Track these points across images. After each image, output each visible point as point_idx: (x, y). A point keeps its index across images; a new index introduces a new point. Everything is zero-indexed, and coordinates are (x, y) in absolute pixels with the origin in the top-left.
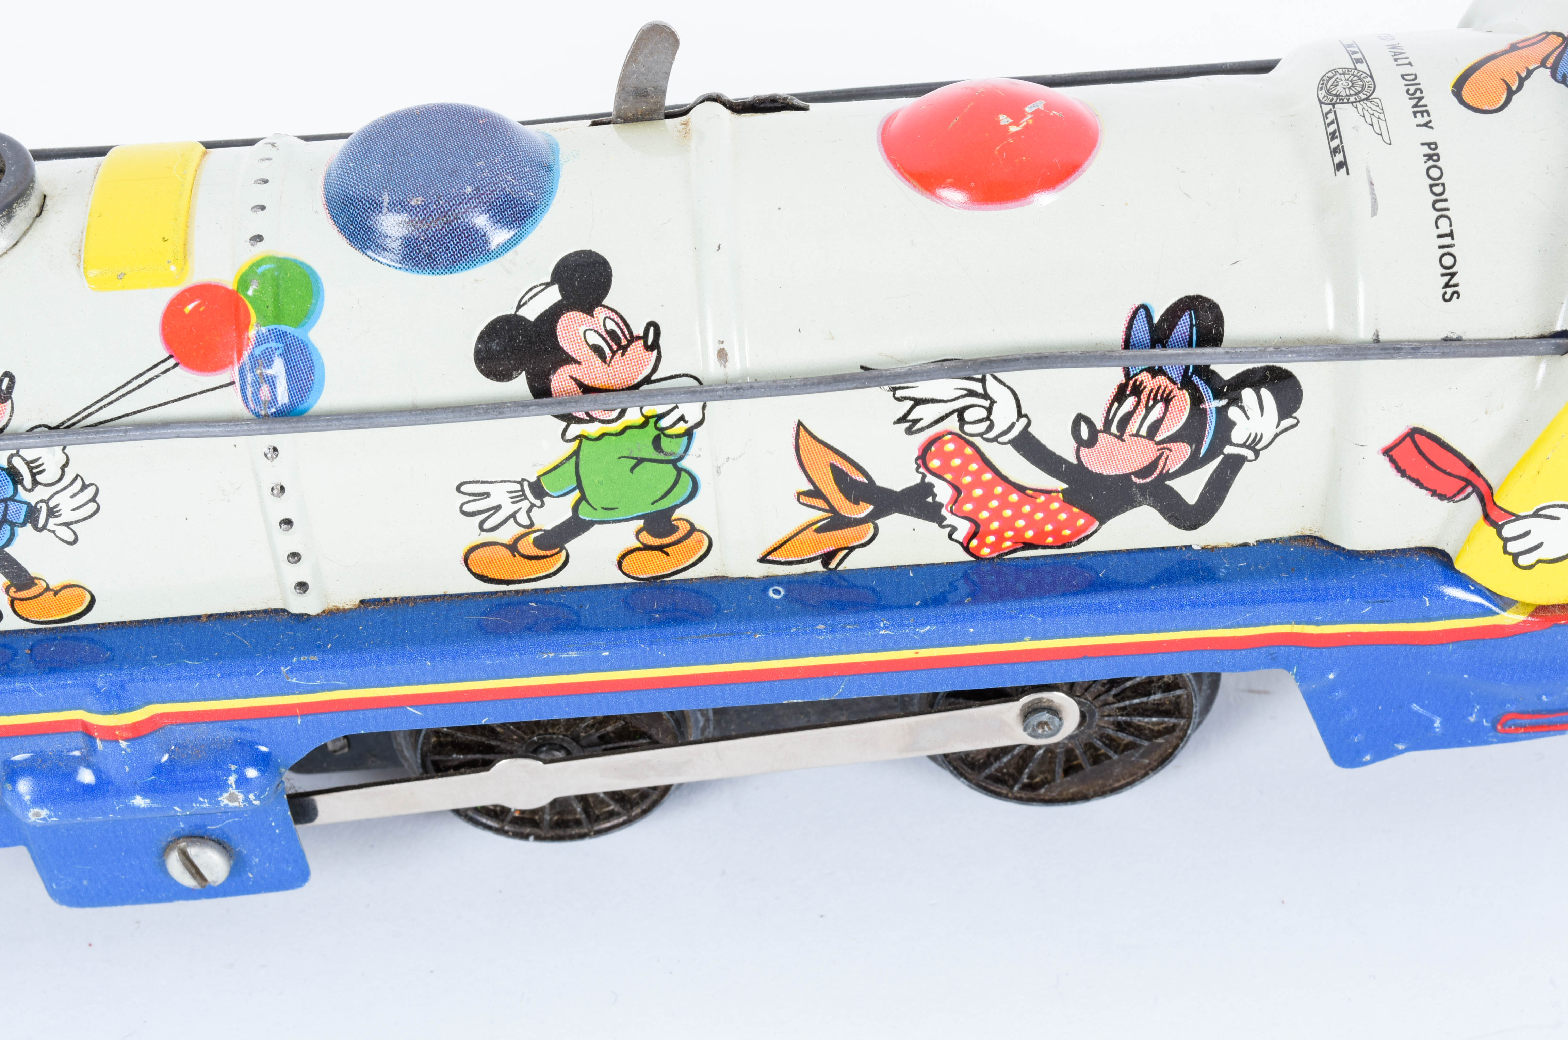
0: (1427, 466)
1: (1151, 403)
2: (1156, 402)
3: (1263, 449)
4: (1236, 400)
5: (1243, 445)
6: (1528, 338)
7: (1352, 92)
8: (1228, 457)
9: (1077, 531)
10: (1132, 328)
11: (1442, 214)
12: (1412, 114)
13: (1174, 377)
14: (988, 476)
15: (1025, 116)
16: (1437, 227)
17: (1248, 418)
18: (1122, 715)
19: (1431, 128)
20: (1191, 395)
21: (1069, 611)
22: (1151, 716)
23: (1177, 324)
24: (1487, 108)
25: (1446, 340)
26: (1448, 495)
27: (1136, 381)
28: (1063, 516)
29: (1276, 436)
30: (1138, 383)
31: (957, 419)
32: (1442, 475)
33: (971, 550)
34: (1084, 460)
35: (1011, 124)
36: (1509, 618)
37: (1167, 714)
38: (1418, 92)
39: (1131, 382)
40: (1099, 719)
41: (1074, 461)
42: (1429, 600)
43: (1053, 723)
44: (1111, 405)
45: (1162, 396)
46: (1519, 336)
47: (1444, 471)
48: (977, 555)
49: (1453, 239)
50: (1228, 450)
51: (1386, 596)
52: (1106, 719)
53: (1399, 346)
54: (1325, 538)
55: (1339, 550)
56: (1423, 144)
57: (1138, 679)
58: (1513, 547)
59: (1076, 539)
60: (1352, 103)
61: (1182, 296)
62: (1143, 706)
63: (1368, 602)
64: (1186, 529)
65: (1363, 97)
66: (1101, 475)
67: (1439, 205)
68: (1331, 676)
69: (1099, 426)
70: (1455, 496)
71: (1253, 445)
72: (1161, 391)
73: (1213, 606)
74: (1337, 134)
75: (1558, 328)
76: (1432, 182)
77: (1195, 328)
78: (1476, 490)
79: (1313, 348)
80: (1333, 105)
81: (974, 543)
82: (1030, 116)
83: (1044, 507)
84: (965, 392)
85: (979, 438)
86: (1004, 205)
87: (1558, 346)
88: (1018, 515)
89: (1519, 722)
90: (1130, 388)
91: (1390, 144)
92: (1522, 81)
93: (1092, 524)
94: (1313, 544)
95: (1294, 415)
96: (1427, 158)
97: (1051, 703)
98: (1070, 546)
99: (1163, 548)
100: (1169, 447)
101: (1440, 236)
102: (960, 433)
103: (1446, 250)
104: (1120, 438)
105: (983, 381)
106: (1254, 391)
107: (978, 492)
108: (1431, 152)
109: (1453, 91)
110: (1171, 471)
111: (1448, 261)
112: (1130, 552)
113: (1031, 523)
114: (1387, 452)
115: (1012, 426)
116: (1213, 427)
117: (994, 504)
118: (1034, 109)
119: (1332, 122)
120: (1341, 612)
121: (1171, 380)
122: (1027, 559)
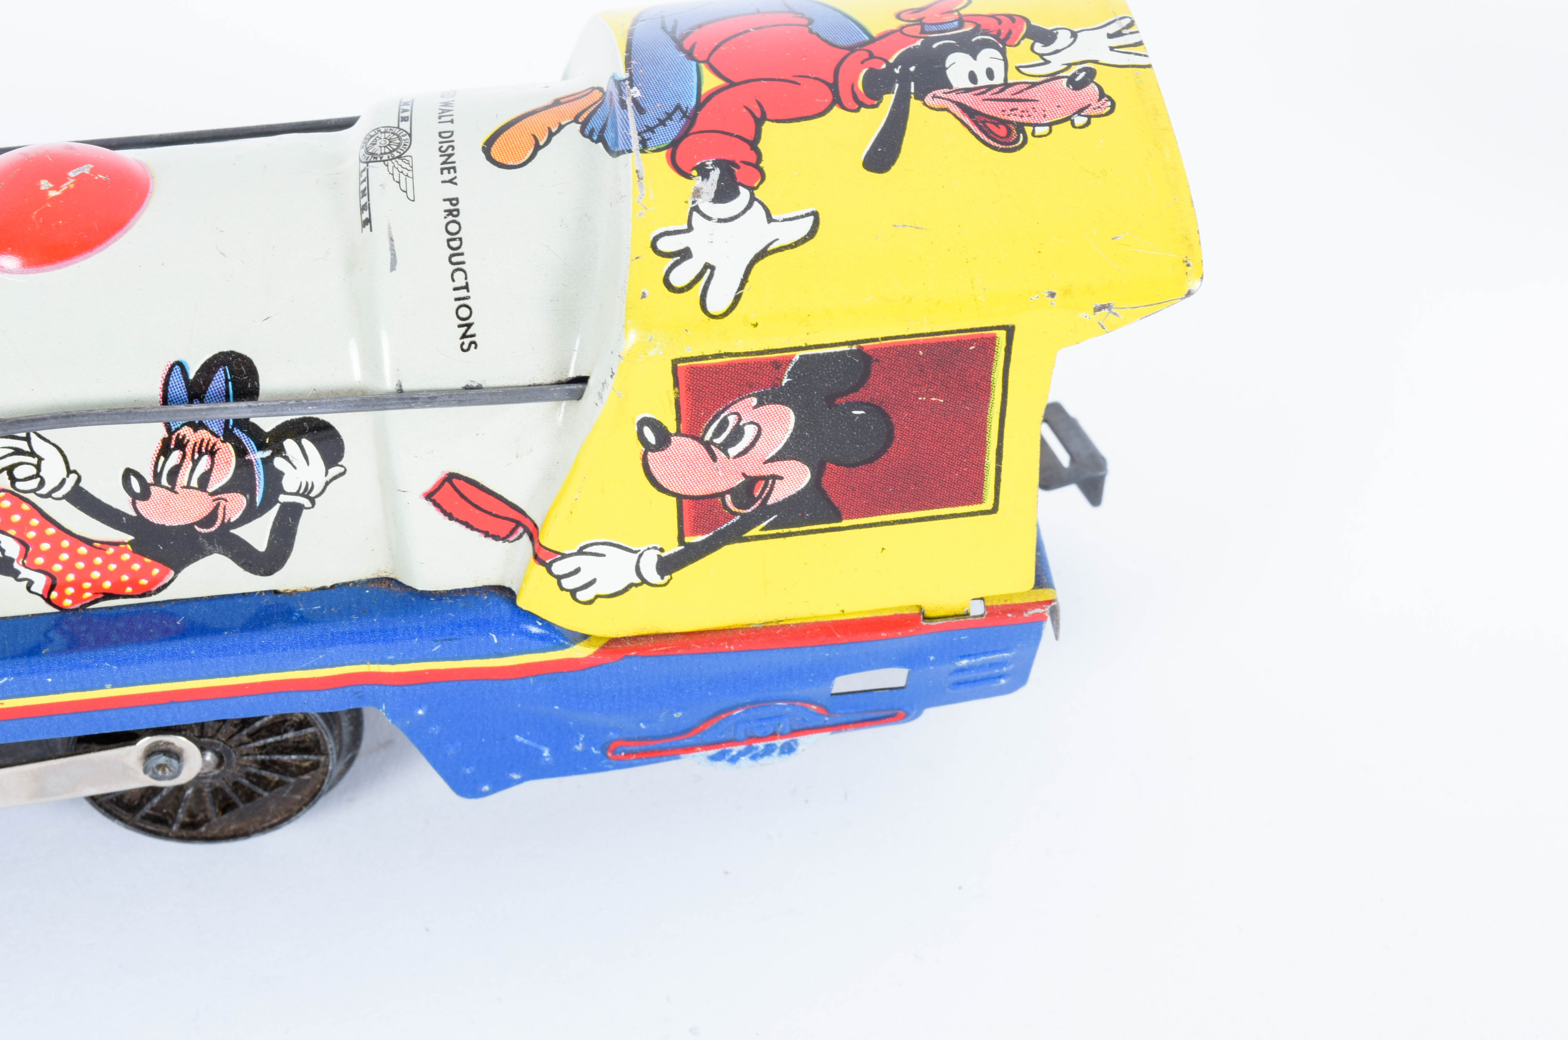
0: (472, 509)
1: (196, 456)
2: (201, 454)
3: (317, 496)
4: (279, 451)
5: (297, 494)
6: (547, 385)
7: (387, 150)
8: (285, 505)
9: (153, 581)
10: (168, 385)
11: (458, 267)
12: (439, 171)
13: (215, 430)
14: (51, 531)
15: (67, 181)
16: (453, 280)
17: (295, 467)
18: (261, 754)
19: (456, 184)
20: (235, 447)
21: (142, 659)
22: (290, 754)
23: (212, 379)
24: (512, 163)
25: (467, 388)
26: (502, 536)
27: (179, 435)
28: (136, 567)
29: (327, 484)
30: (181, 437)
31: (7, 477)
32: (489, 517)
33: (53, 602)
34: (143, 513)
35: (51, 189)
36: (580, 651)
37: (307, 751)
38: (451, 148)
39: (174, 437)
40: (238, 759)
41: (133, 514)
42: (497, 637)
43: (171, 765)
44: (158, 459)
45: (206, 449)
46: (537, 382)
47: (490, 513)
48: (60, 606)
49: (468, 291)
50: (283, 498)
51: (452, 634)
52: (245, 758)
53: (416, 396)
54: (400, 580)
55: (412, 591)
56: (445, 200)
57: (266, 719)
58: (568, 583)
59: (155, 588)
60: (384, 161)
61: (216, 352)
62: (283, 744)
63: (436, 641)
64: (261, 575)
65: (396, 154)
66: (163, 526)
67: (454, 259)
68: (420, 712)
69: (150, 479)
70: (508, 536)
71: (306, 492)
72: (204, 444)
73: (285, 650)
74: (366, 191)
75: (572, 374)
76: (450, 237)
77: (230, 383)
78: (526, 530)
79: (333, 400)
80: (367, 163)
81: (54, 595)
82: (72, 181)
83: (115, 558)
84: (11, 451)
85: (33, 494)
86: (41, 269)
87: (572, 391)
88: (91, 567)
89: (629, 749)
90: (173, 442)
91: (413, 201)
92: (551, 135)
93: (167, 573)
94: (389, 585)
95: (340, 463)
96: (447, 213)
97: (169, 746)
98: (150, 595)
99: (244, 594)
100: (223, 497)
101: (456, 289)
102: (12, 490)
103: (462, 302)
104: (172, 490)
105: (28, 439)
106: (296, 441)
107: (45, 546)
108: (452, 208)
109: (483, 148)
110: (232, 520)
111: (464, 312)
112: (211, 598)
113: (106, 575)
114: (429, 496)
115: (63, 482)
116: (262, 476)
117: (64, 557)
118: (78, 173)
119: (364, 180)
120: (412, 651)
121: (213, 433)
122: (111, 608)
